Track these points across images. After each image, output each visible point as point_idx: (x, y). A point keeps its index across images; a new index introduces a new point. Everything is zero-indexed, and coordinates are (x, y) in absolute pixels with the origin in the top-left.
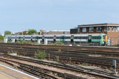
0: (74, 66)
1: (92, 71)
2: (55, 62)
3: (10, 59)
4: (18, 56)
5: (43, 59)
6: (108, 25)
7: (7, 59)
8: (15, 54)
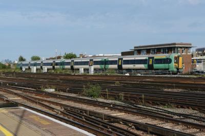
0: (153, 109)
1: (187, 118)
2: (118, 102)
3: (45, 99)
4: (58, 93)
5: (98, 97)
6: (176, 46)
7: (41, 98)
8: (52, 90)
